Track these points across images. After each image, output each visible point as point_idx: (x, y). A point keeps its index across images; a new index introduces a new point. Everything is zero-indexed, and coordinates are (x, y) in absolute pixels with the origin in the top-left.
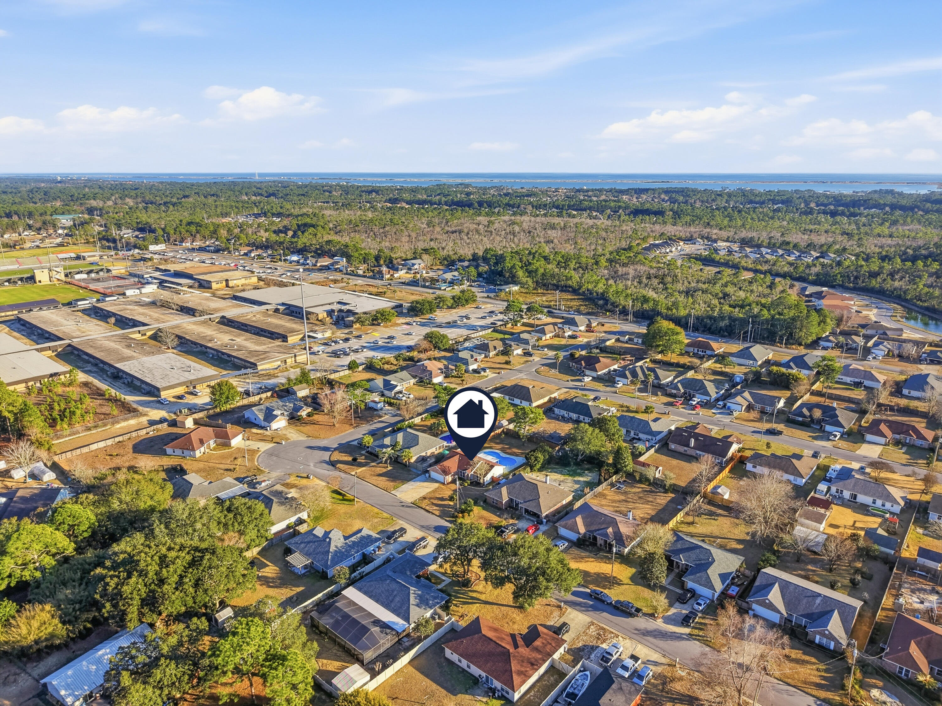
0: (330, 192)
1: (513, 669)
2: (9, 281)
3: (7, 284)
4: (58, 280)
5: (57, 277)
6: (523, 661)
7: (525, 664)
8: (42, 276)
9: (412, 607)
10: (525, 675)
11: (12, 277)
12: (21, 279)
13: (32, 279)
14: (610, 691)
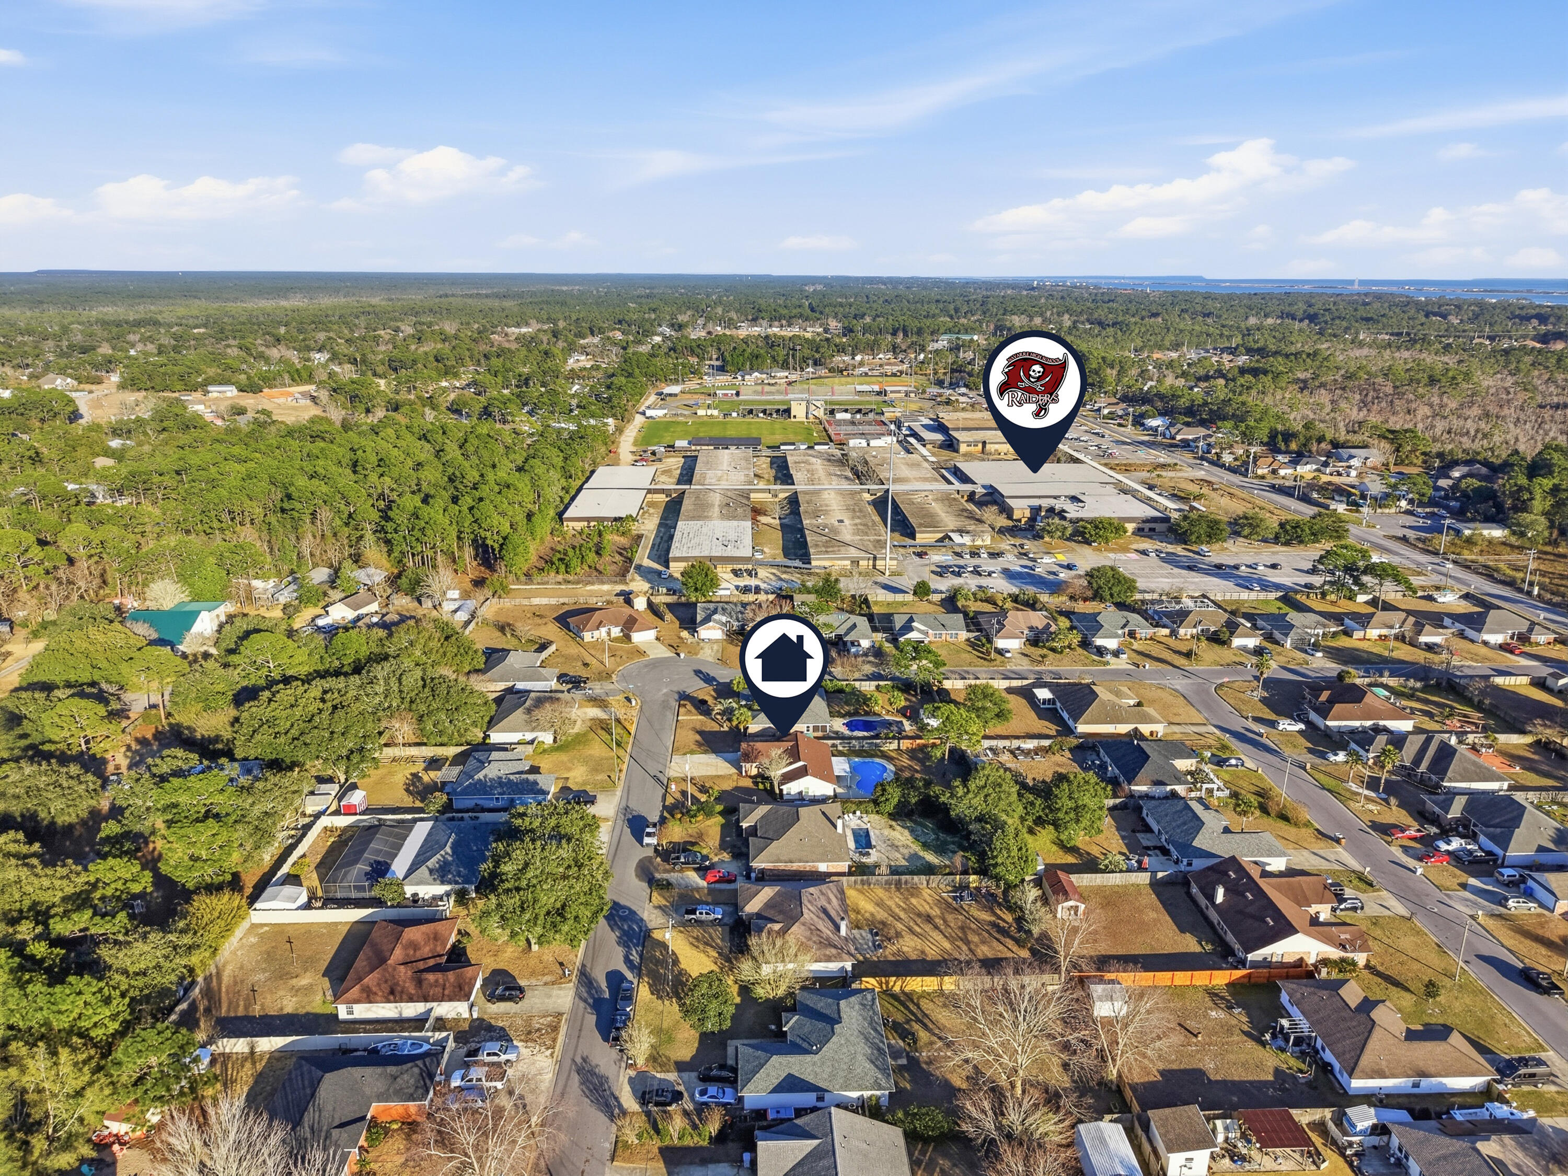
0: (1444, 317)
1: (366, 980)
2: (764, 412)
3: (761, 415)
4: (816, 417)
5: (815, 413)
6: (386, 982)
7: (383, 986)
8: (798, 411)
9: (424, 867)
10: (368, 996)
11: (768, 407)
12: (778, 411)
13: (788, 411)
14: (379, 1070)
